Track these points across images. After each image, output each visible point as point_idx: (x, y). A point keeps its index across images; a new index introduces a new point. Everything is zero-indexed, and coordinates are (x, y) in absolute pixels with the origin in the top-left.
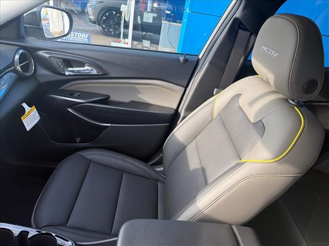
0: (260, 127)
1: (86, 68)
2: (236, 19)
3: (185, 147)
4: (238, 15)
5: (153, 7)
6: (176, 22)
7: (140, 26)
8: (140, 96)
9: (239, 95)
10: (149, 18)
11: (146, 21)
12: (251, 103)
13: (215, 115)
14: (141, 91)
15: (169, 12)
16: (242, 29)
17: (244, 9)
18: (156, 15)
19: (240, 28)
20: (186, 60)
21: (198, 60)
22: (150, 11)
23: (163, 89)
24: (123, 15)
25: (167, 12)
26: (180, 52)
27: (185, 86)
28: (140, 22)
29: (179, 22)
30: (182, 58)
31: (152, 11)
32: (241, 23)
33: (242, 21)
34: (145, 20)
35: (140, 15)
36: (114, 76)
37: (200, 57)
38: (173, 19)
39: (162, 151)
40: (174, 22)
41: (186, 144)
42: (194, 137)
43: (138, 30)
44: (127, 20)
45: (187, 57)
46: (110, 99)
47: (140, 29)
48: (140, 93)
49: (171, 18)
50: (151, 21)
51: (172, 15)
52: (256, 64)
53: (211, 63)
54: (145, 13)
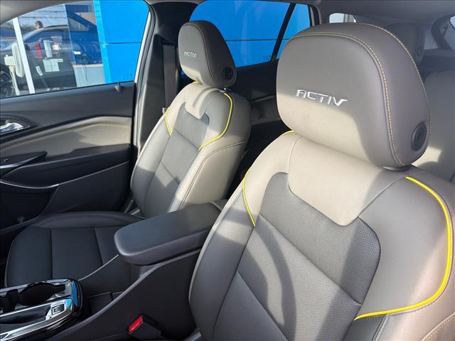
0: (206, 119)
1: (8, 125)
2: (156, 36)
3: (154, 174)
4: (156, 31)
5: (53, 51)
6: (93, 63)
7: (44, 82)
8: (83, 141)
9: (184, 104)
10: (52, 66)
11: (51, 71)
12: (194, 105)
13: (171, 131)
14: (83, 134)
15: (79, 53)
16: (165, 44)
17: (160, 25)
18: (61, 60)
19: (163, 43)
20: (122, 88)
21: (135, 84)
22: (51, 56)
23: (108, 125)
24: (11, 70)
25: (76, 53)
26: (111, 82)
27: (131, 114)
28: (41, 74)
29: (97, 63)
30: (117, 87)
31: (54, 56)
32: (162, 39)
33: (163, 36)
34: (48, 70)
35: (39, 65)
36: (45, 125)
37: (136, 81)
38: (87, 59)
39: (132, 195)
40: (89, 64)
41: (154, 171)
42: (158, 161)
43: (43, 87)
44: (20, 75)
45: (122, 84)
46: (47, 156)
47: (45, 84)
48: (83, 137)
49: (85, 60)
50: (56, 69)
51: (85, 55)
52: (187, 70)
53: (149, 83)
54: (45, 61)
